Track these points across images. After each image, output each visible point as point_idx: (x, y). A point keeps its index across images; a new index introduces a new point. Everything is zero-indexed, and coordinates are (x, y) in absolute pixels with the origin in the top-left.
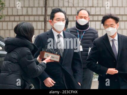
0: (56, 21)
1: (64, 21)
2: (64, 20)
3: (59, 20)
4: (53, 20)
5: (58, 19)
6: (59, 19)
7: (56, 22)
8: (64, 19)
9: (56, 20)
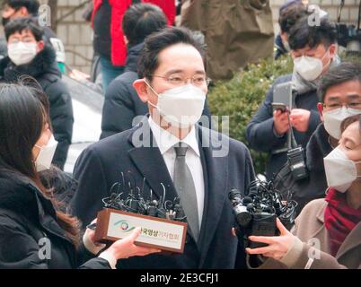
0: (166, 84)
1: (200, 79)
2: (200, 76)
3: (178, 77)
4: (150, 79)
5: (177, 75)
6: (178, 72)
7: (167, 89)
8: (199, 72)
9: (166, 78)
